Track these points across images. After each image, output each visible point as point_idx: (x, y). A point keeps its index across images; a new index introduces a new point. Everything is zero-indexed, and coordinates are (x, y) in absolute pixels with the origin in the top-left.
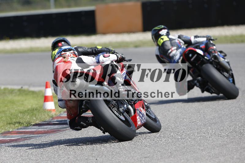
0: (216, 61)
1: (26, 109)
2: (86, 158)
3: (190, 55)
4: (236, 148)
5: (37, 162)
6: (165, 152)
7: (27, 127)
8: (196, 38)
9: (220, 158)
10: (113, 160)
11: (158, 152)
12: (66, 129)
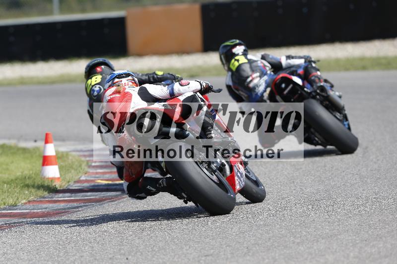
0: (323, 94)
1: (13, 177)
2: (110, 256)
3: (283, 86)
4: (354, 240)
5: (31, 262)
6: (239, 246)
7: (15, 206)
8: (290, 59)
9: (327, 256)
10: (154, 259)
11: (226, 247)
12: (77, 210)
